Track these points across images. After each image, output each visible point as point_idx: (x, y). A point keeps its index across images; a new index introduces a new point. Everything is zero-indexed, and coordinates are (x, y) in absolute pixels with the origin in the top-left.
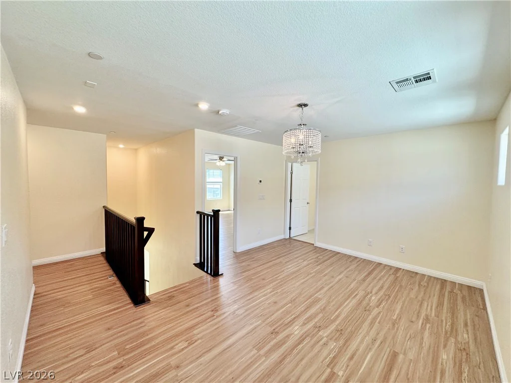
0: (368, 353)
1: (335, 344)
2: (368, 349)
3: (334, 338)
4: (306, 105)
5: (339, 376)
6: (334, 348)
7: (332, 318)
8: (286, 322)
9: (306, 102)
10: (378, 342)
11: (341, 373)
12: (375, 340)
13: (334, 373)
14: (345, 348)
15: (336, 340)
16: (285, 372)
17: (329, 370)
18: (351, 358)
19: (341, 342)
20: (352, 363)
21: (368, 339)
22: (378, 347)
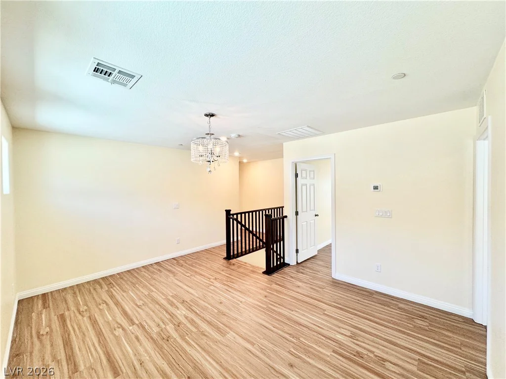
0: (132, 351)
1: (155, 331)
2: (136, 353)
3: (161, 333)
4: (212, 115)
5: (130, 326)
6: (152, 329)
7: (187, 337)
8: (194, 308)
9: (214, 112)
10: (138, 366)
11: (131, 328)
12: (141, 364)
13: (133, 325)
14: (148, 337)
15: (159, 334)
16: (150, 305)
17: (137, 322)
18: (137, 338)
19: (155, 336)
20: (133, 336)
21: (145, 358)
22: (133, 363)
